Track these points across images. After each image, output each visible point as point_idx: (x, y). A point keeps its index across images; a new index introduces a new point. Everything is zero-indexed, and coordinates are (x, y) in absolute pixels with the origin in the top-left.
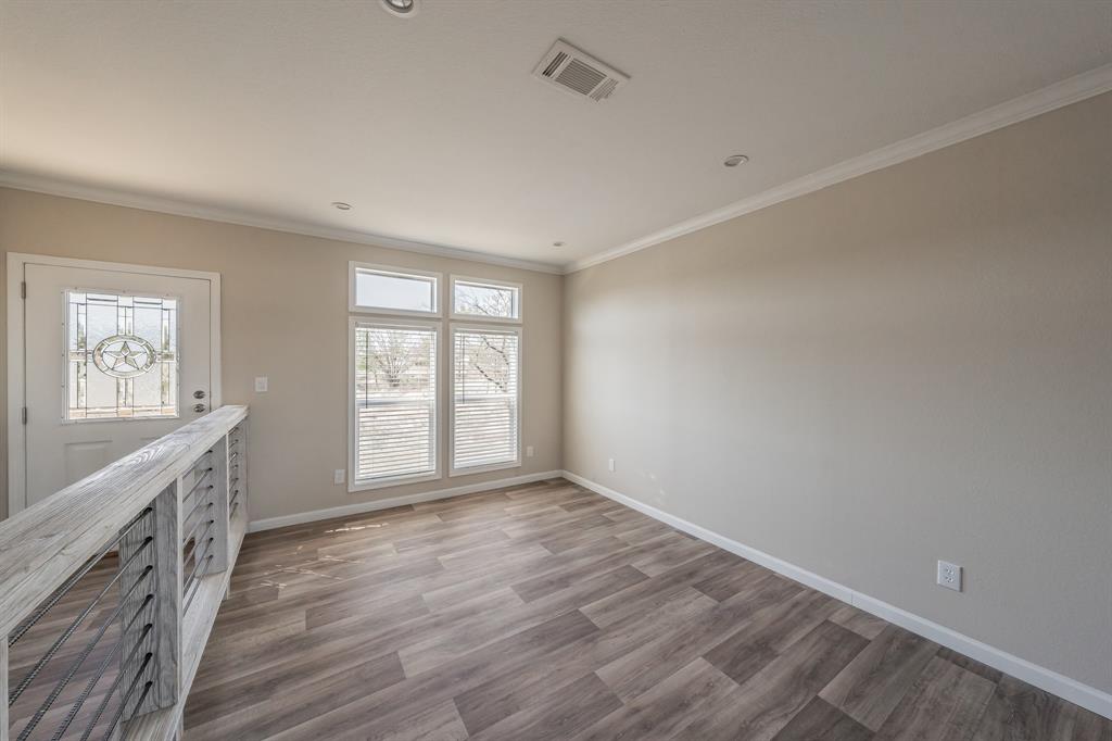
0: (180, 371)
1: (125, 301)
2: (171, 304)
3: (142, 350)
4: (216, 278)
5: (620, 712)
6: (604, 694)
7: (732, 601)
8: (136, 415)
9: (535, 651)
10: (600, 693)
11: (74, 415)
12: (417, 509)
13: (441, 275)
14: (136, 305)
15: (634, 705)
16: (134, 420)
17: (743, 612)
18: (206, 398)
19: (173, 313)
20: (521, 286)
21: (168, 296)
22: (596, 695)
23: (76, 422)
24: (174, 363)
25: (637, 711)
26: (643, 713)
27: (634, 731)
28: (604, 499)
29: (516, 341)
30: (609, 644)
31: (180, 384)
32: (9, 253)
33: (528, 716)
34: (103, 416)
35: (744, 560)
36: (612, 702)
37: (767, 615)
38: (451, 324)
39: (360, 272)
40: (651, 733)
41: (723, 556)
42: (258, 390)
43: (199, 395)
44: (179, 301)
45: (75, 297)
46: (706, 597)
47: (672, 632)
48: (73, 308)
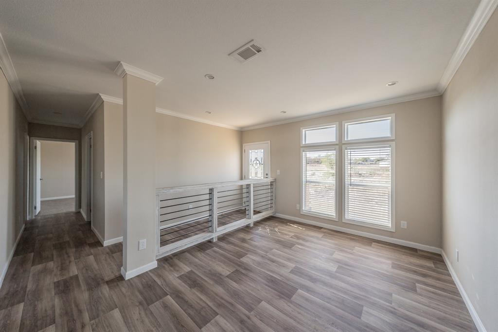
5: (247, 312)
6: (253, 306)
9: (265, 282)
10: (253, 304)
12: (322, 230)
15: (251, 317)
22: (251, 303)
26: (249, 320)
27: (239, 317)
28: (452, 283)
30: (282, 304)
33: (236, 287)
36: (250, 309)
38: (343, 146)
40: (240, 324)
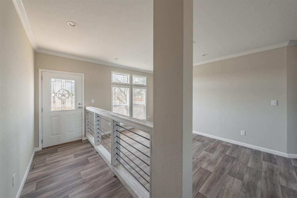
0: (75, 98)
1: (64, 81)
2: (73, 81)
3: (67, 93)
4: (83, 75)
7: (205, 142)
8: (66, 109)
11: (52, 110)
13: (130, 74)
14: (66, 82)
16: (66, 111)
17: (208, 144)
18: (81, 105)
19: (74, 84)
20: (146, 77)
21: (73, 79)
23: (53, 111)
24: (74, 97)
25: (198, 159)
29: (145, 90)
31: (76, 101)
32: (39, 69)
34: (58, 110)
35: (203, 136)
37: (212, 144)
39: (114, 74)
41: (199, 136)
42: (92, 103)
43: (79, 104)
44: (75, 81)
45: (53, 80)
46: (199, 142)
47: (197, 148)
48: (52, 82)
